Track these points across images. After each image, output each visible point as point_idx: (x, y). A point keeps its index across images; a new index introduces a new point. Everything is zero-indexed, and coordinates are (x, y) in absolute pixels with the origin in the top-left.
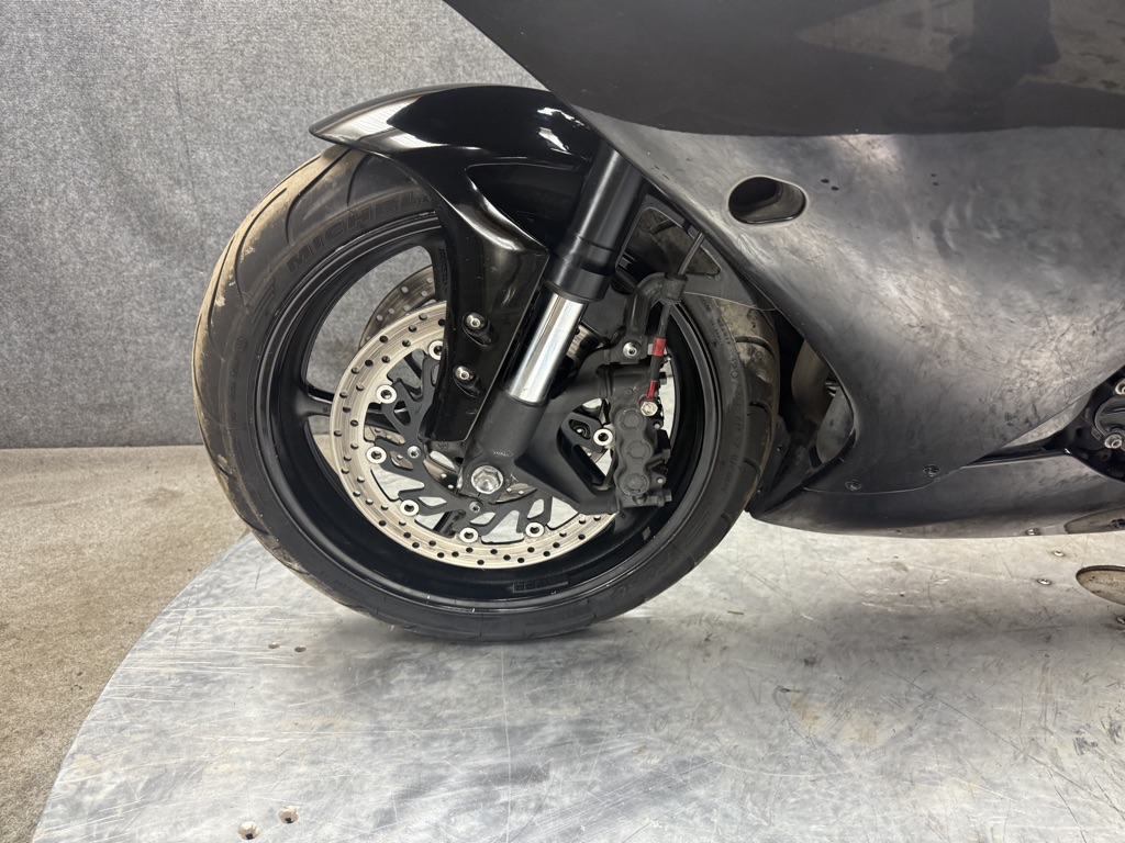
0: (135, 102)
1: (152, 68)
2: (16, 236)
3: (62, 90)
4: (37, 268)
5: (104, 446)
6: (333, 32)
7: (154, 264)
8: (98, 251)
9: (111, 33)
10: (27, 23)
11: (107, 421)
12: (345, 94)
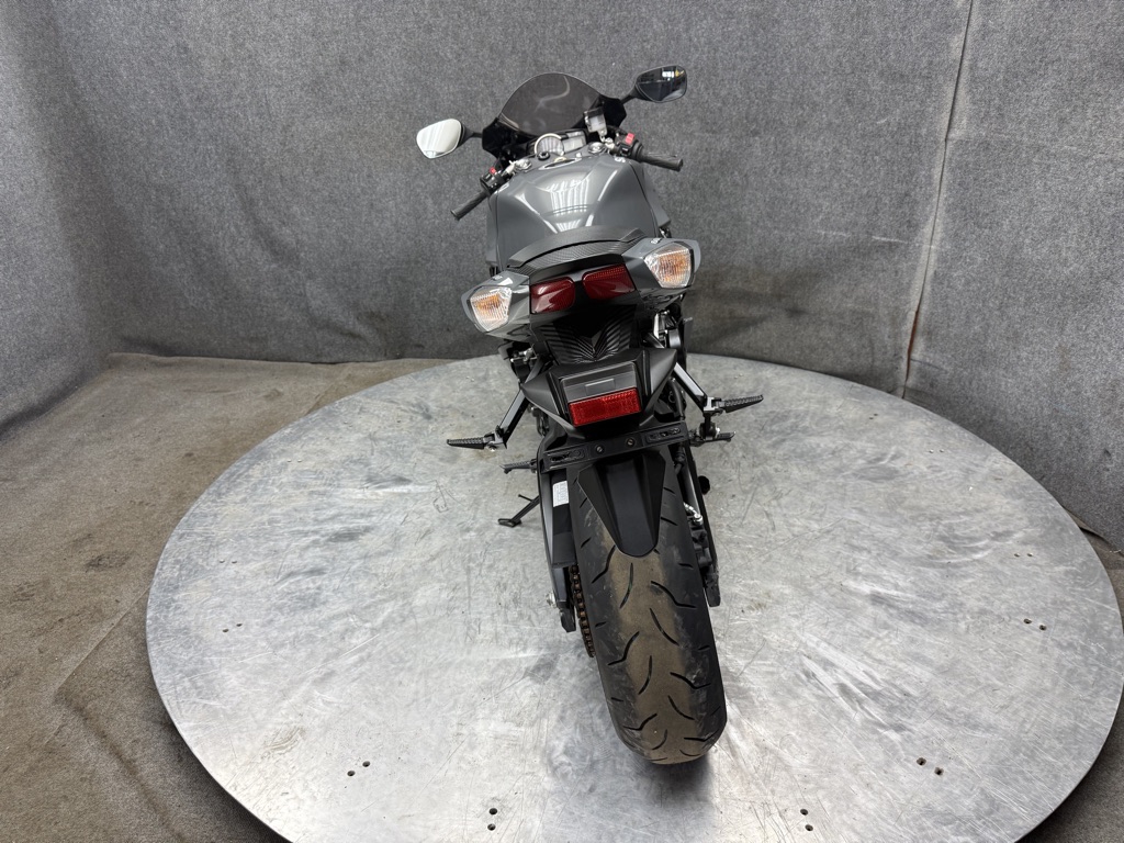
0: (260, 182)
1: (268, 163)
2: (207, 250)
3: (225, 175)
4: (217, 266)
5: (253, 359)
6: (361, 141)
7: (274, 266)
8: (246, 259)
9: (247, 145)
10: (207, 141)
11: (255, 347)
12: (369, 176)
